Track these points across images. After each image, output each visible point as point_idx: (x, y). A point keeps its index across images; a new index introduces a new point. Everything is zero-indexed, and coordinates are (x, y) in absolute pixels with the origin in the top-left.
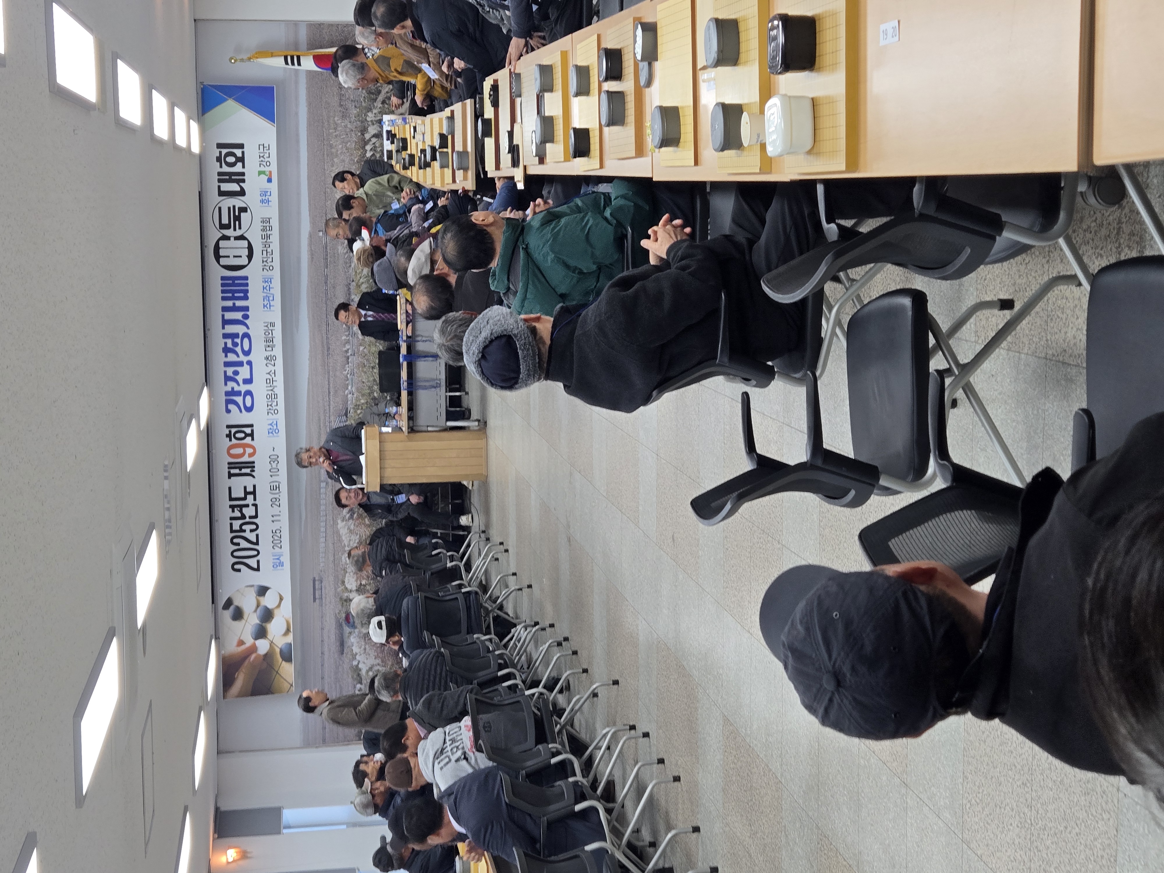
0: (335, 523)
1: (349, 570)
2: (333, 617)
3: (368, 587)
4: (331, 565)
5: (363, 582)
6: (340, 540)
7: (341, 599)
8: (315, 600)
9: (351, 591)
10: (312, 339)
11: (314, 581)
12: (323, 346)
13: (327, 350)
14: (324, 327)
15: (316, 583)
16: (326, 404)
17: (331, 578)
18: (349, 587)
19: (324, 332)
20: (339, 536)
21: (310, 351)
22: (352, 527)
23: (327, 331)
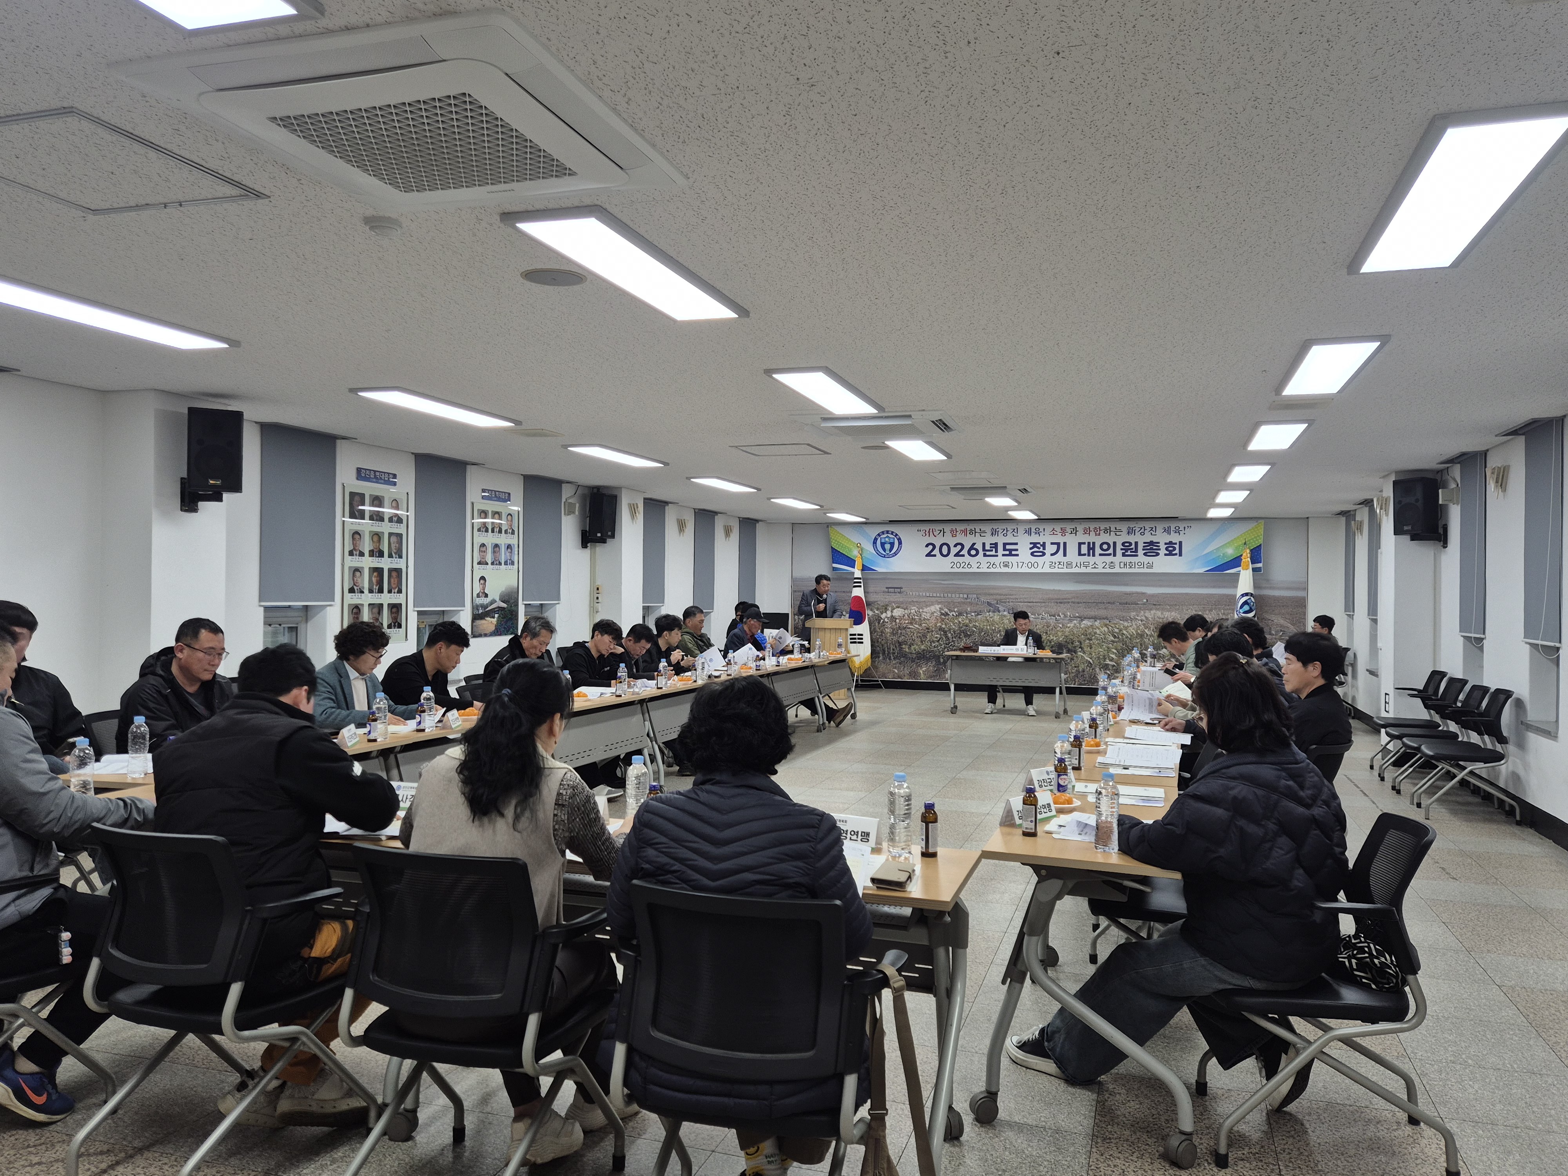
0: (939, 603)
1: (906, 611)
2: (876, 600)
3: (894, 623)
4: (910, 600)
5: (897, 621)
6: (927, 606)
7: (887, 605)
8: (887, 588)
9: (892, 612)
10: (1068, 592)
11: (901, 588)
12: (1063, 599)
13: (1060, 602)
14: (1076, 601)
15: (898, 590)
16: (1022, 600)
17: (901, 600)
18: (895, 611)
19: (1073, 600)
20: (930, 606)
21: (1059, 591)
22: (935, 614)
23: (1074, 603)
